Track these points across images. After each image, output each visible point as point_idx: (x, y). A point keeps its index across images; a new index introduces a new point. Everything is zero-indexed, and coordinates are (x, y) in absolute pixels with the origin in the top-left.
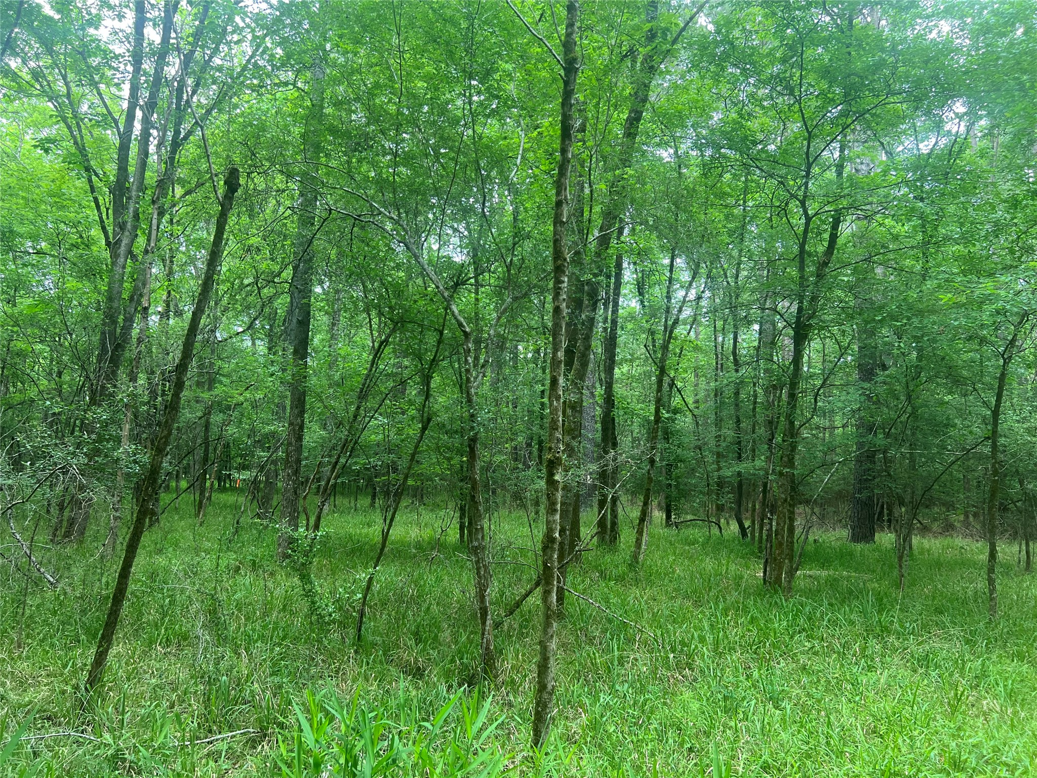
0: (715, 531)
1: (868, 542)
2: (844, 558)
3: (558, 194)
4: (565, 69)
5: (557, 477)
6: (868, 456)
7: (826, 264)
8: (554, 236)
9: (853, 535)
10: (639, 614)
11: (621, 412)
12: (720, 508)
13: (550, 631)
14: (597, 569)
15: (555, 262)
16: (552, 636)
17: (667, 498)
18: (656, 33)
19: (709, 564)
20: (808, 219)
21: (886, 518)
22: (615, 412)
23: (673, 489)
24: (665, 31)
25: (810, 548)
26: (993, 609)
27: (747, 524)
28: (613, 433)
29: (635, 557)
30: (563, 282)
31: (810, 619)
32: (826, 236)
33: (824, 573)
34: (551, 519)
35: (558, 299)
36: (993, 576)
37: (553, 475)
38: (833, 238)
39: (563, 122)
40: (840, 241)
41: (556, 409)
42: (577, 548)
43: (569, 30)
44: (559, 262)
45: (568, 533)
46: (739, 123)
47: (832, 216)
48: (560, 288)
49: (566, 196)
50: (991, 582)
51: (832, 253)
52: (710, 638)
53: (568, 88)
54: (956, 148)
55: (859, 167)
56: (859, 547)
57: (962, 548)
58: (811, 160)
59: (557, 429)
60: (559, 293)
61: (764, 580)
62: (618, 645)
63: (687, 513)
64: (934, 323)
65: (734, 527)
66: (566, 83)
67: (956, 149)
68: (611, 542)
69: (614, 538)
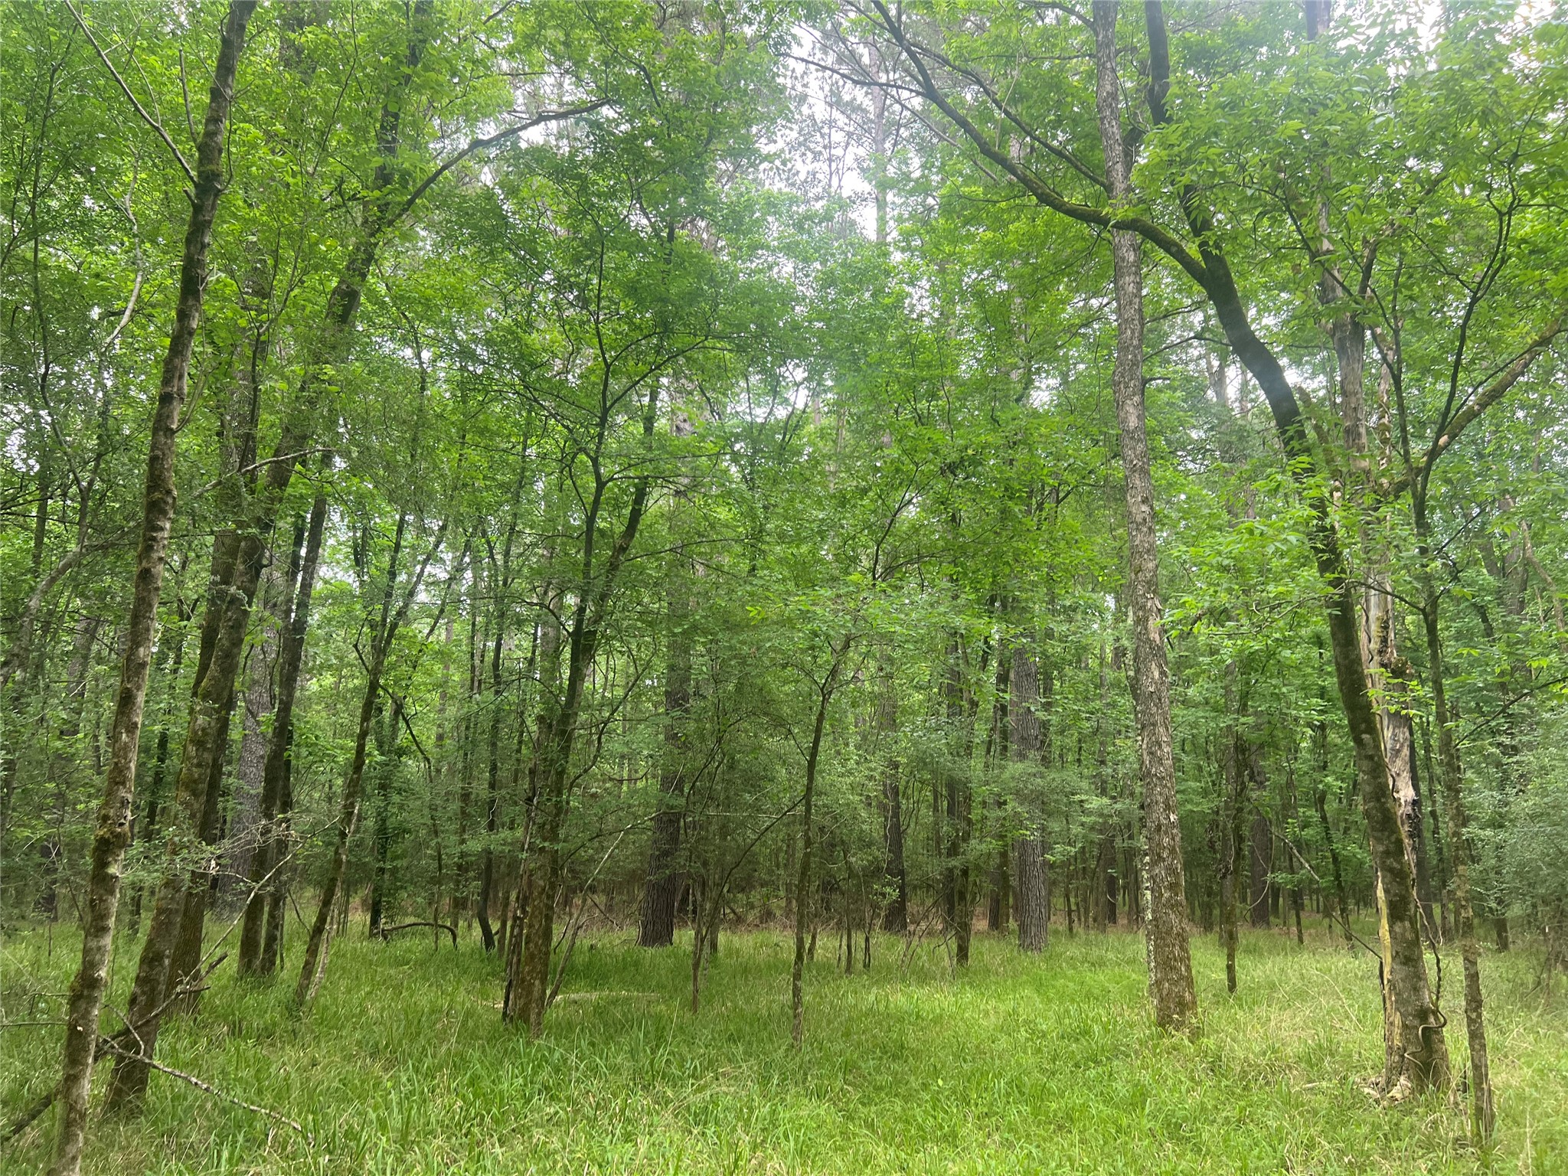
0: (446, 939)
1: (662, 944)
2: (628, 970)
3: (166, 381)
4: (196, 185)
5: (113, 870)
6: (669, 822)
7: (623, 549)
8: (152, 450)
9: (645, 934)
10: (282, 1093)
11: (304, 752)
12: (459, 904)
13: (71, 1150)
14: (225, 1020)
15: (148, 493)
16: (74, 1158)
17: (375, 890)
18: (392, 174)
19: (424, 997)
20: (601, 485)
21: (690, 908)
22: (291, 752)
23: (386, 876)
24: (405, 177)
25: (580, 960)
26: (796, 1030)
27: (495, 927)
28: (286, 786)
29: (301, 991)
30: (162, 529)
31: (557, 1070)
32: (627, 512)
33: (594, 996)
34: (93, 944)
35: (148, 558)
36: (799, 983)
37: (106, 865)
38: (636, 515)
39: (186, 270)
40: (646, 520)
41: (126, 748)
42: (178, 989)
43: (212, 127)
44: (157, 495)
45: (167, 962)
46: (512, 333)
47: (635, 486)
48: (154, 539)
49: (180, 389)
50: (797, 992)
51: (633, 536)
52: (396, 1120)
53: (201, 218)
54: (795, 420)
55: (682, 425)
56: (651, 951)
57: (777, 945)
58: (608, 404)
59: (123, 783)
60: (151, 547)
61: (505, 1014)
62: (232, 1154)
63: (406, 914)
64: (744, 643)
65: (477, 932)
66: (197, 209)
67: (793, 425)
68: (263, 968)
69: (269, 965)
